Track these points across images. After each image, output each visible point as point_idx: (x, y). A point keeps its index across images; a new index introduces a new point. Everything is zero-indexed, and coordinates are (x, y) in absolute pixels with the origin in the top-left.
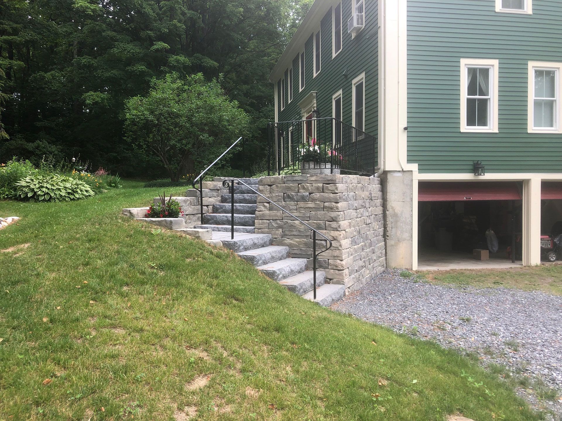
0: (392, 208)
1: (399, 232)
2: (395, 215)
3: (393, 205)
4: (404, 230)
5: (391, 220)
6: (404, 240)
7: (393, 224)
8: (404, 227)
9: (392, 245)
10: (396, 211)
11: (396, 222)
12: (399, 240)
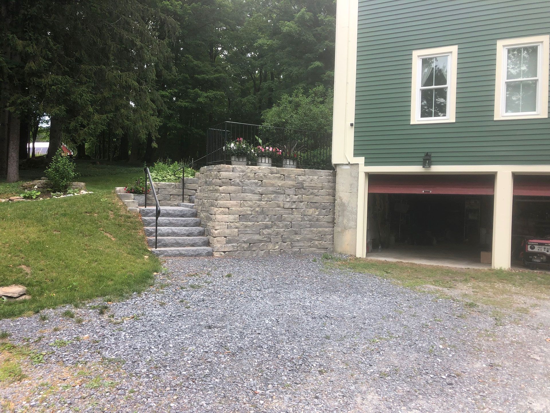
0: (340, 198)
1: (345, 221)
2: (343, 205)
3: (341, 195)
4: (351, 218)
5: (338, 209)
6: (350, 228)
7: (340, 213)
8: (350, 216)
9: (339, 232)
10: (343, 201)
11: (343, 210)
12: (345, 228)
